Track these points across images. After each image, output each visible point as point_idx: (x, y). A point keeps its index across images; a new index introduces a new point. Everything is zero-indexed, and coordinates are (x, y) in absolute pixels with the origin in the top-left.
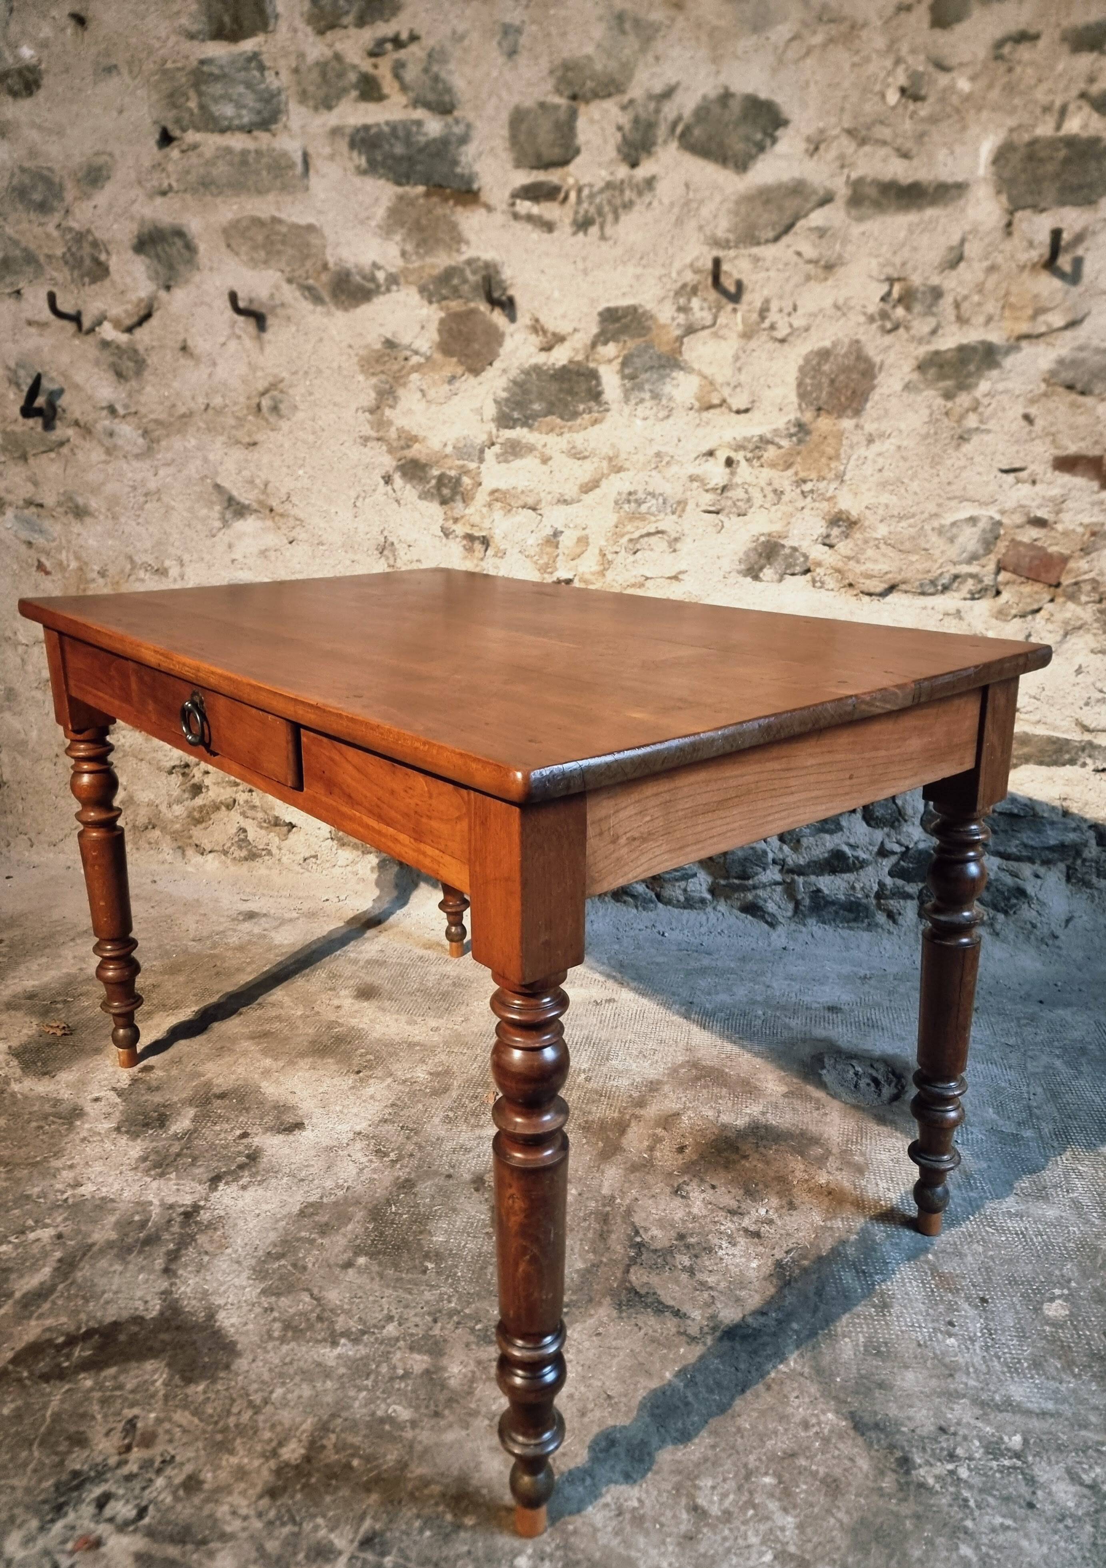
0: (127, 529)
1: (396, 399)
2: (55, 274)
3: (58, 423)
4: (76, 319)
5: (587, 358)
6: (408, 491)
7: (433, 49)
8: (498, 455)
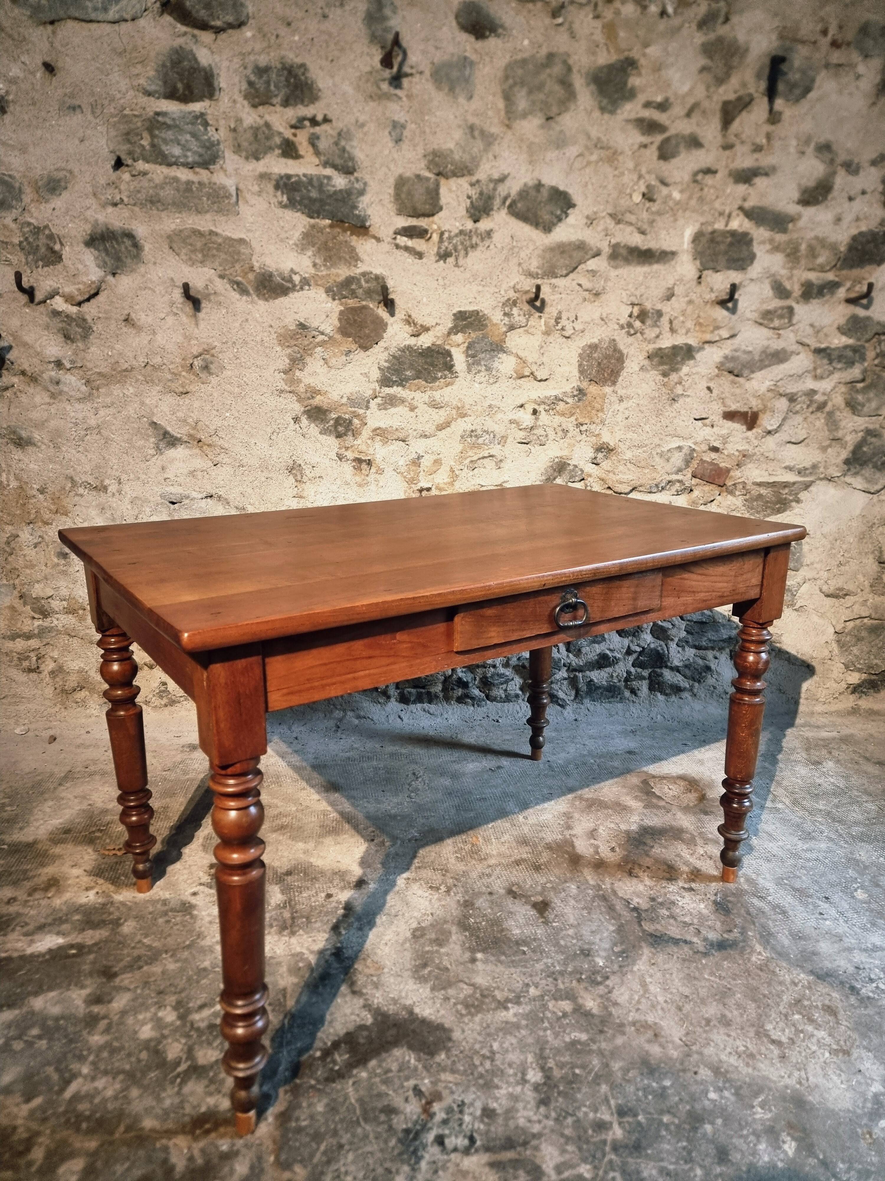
0: (68, 456)
1: (305, 364)
3: (5, 373)
4: (30, 293)
5: (445, 342)
6: (314, 430)
7: (341, 130)
8: (379, 405)
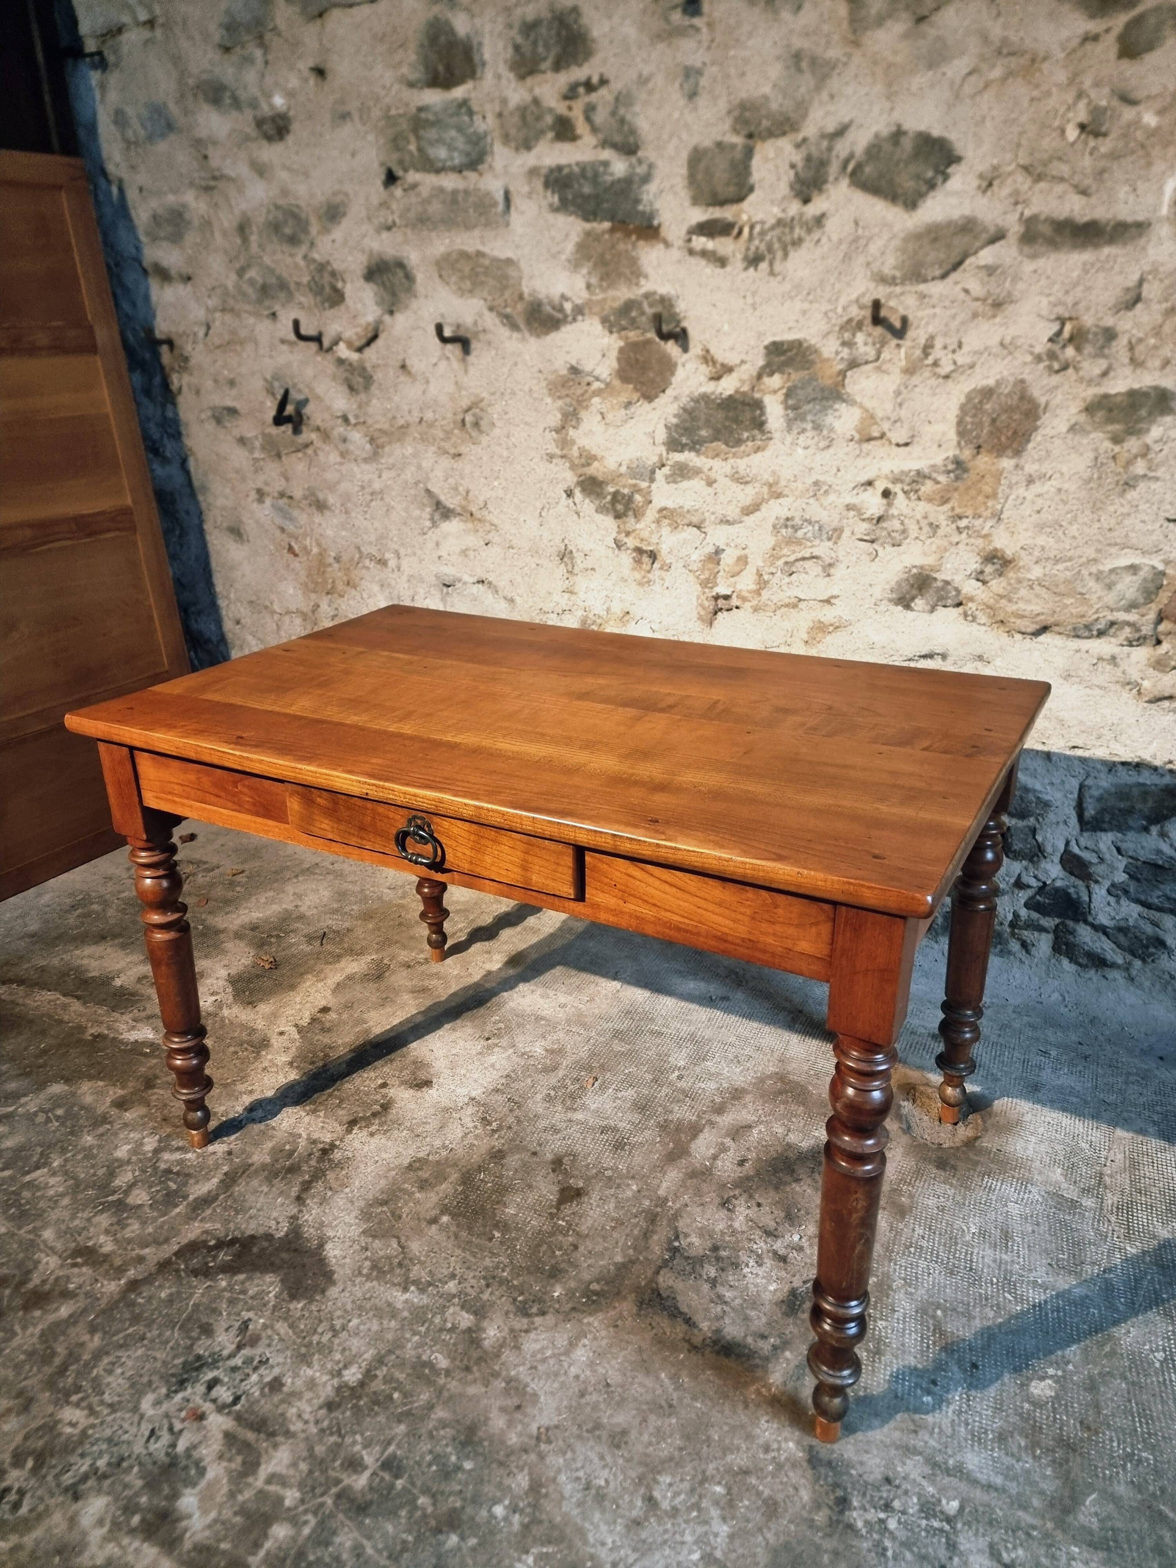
0: (357, 523)
1: (579, 420)
2: (302, 299)
3: (304, 428)
4: (317, 339)
5: (753, 389)
6: (587, 506)
7: (620, 93)
8: (667, 477)
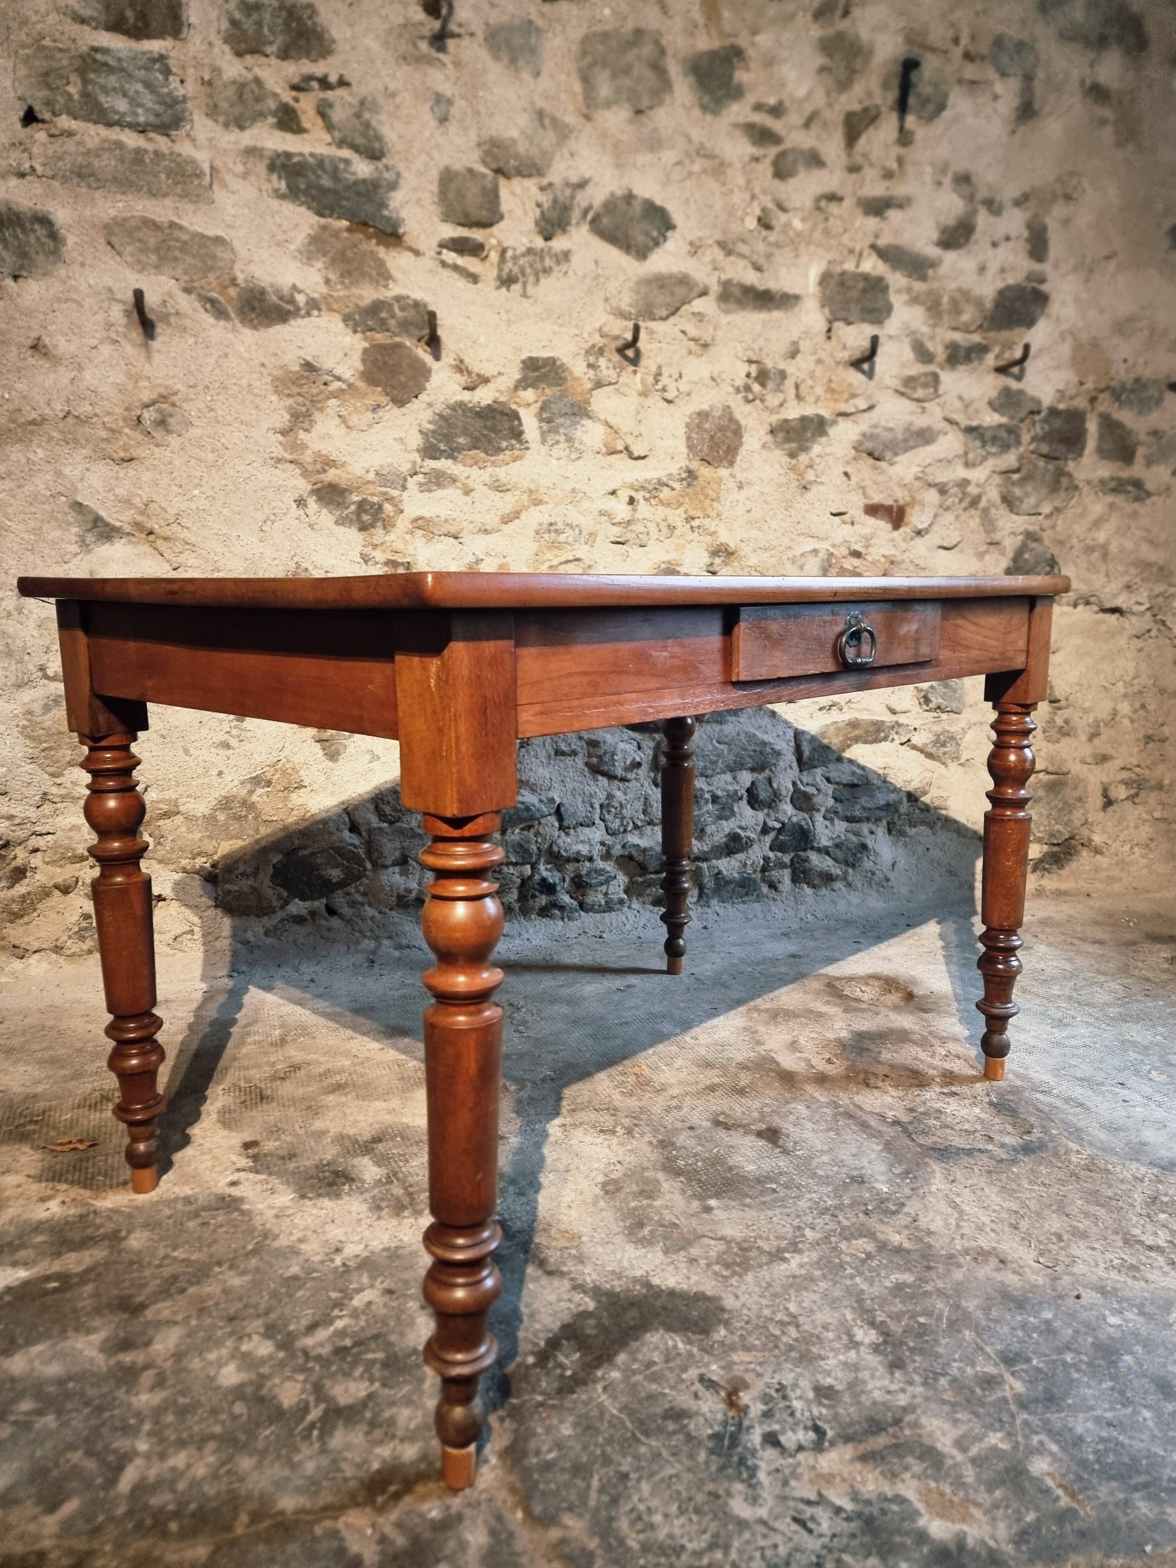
1: (312, 423)
5: (511, 399)
6: (326, 517)
7: (365, 98)
8: (421, 484)
